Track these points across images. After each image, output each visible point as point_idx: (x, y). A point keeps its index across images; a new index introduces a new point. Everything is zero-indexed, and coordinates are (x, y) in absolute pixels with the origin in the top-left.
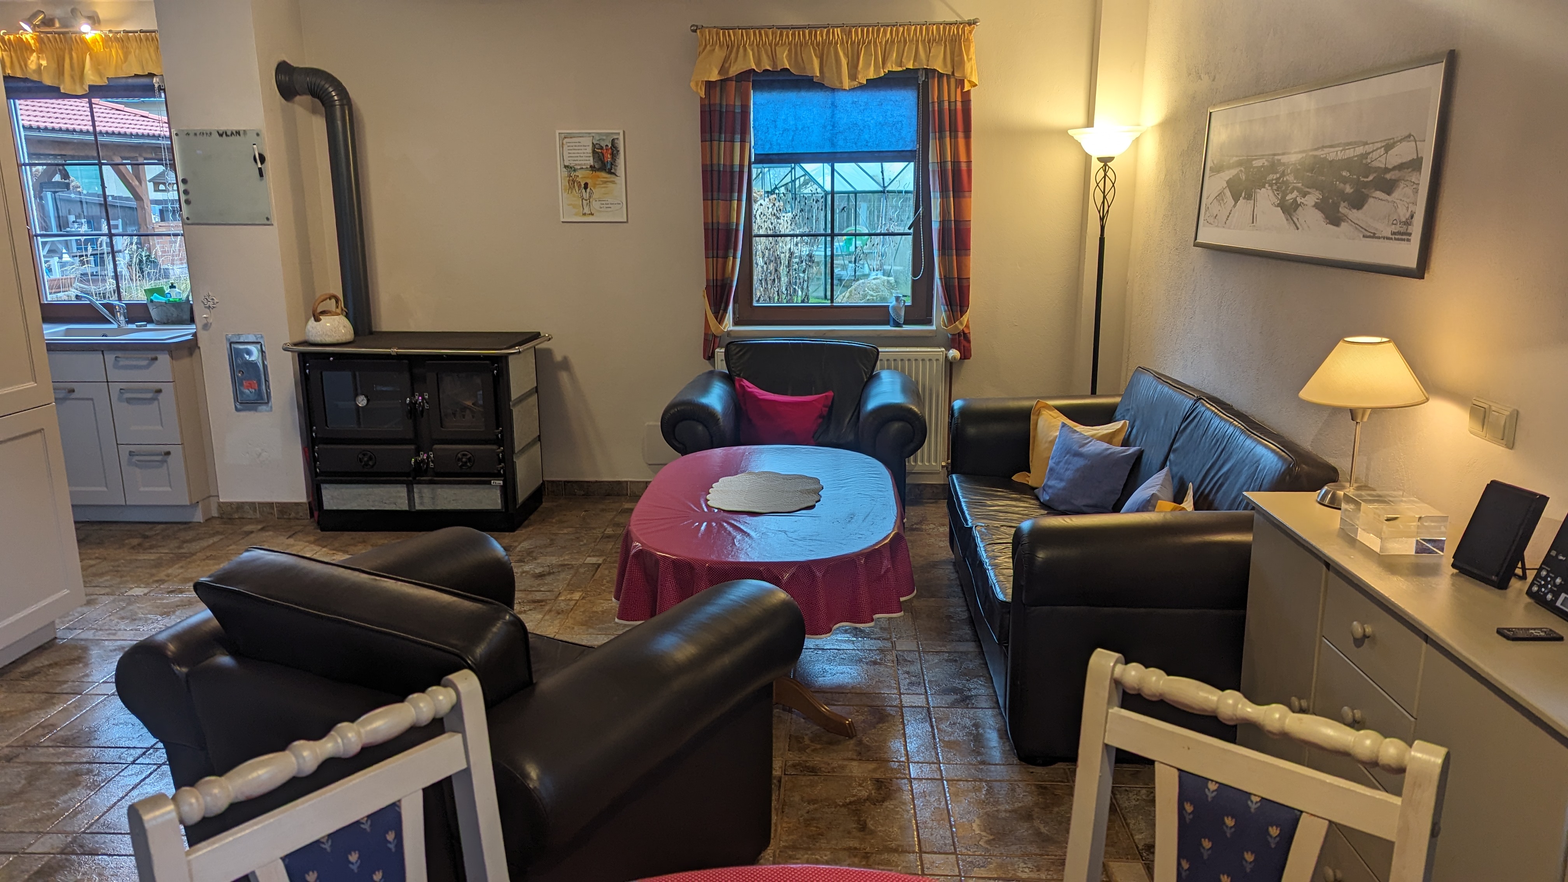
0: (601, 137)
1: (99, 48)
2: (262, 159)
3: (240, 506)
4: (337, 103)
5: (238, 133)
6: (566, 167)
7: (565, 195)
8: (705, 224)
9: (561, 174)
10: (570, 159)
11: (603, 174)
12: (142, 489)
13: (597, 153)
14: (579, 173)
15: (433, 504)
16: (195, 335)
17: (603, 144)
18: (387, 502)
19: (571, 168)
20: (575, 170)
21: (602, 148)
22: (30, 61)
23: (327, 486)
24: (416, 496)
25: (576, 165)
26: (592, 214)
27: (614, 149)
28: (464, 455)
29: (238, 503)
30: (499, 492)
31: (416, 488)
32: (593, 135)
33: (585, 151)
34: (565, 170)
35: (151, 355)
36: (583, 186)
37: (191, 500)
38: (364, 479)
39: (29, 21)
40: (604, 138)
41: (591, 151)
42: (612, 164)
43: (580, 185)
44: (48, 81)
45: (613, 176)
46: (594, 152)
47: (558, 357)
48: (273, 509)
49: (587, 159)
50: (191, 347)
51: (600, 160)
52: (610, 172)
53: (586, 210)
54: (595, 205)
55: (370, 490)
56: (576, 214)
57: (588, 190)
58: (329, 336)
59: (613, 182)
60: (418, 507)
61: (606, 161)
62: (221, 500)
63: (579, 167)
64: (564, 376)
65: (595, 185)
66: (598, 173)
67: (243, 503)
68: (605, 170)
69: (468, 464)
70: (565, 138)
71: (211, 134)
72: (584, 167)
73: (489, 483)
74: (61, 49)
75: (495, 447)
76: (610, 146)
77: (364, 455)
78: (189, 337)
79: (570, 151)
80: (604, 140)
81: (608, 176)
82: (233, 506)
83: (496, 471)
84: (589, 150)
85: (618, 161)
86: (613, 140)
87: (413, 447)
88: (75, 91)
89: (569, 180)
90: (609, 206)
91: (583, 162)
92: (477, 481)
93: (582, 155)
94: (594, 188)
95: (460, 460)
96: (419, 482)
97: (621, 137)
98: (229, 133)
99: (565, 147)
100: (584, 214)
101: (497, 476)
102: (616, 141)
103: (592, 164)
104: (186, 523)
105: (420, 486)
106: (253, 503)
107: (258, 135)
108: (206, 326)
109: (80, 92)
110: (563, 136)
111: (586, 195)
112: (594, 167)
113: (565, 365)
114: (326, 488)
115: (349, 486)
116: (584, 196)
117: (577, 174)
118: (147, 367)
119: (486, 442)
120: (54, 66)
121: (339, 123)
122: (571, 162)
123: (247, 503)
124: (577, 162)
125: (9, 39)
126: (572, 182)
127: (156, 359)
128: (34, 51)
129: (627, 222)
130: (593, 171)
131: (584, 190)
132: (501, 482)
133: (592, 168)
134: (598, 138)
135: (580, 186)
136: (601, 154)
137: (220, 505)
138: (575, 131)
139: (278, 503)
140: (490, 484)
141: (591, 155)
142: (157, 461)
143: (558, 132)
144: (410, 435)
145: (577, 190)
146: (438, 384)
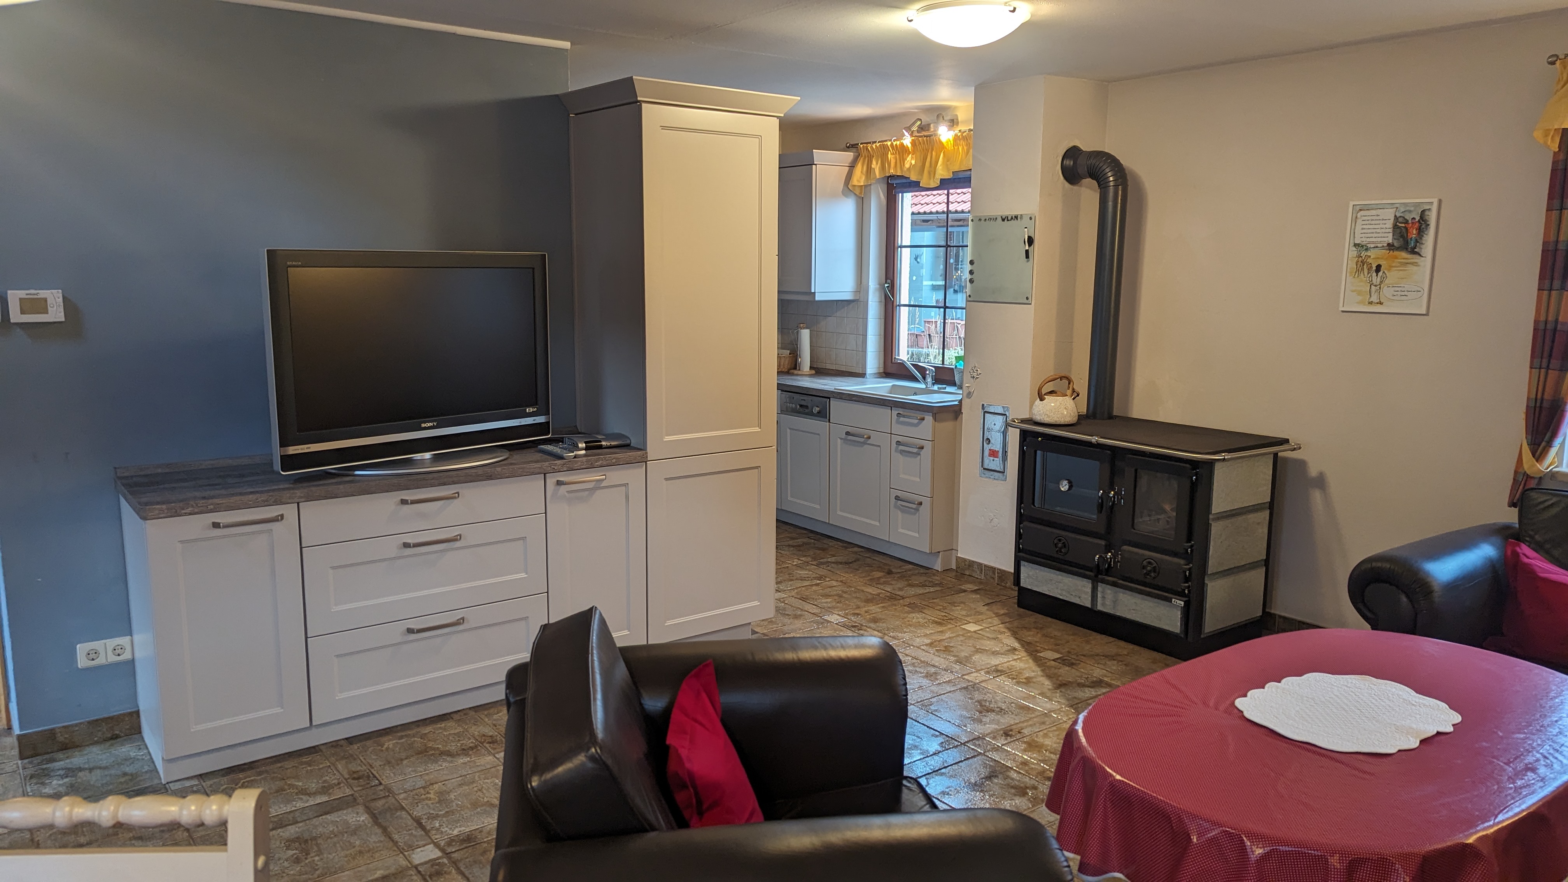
0: (1408, 208)
1: (950, 147)
2: (1031, 241)
3: (971, 564)
4: (1112, 184)
5: (1016, 217)
6: (1355, 245)
7: (1350, 279)
8: (1536, 322)
9: (1349, 254)
10: (1363, 235)
11: (1404, 254)
12: (900, 530)
13: (1400, 228)
14: (1372, 253)
15: (1114, 608)
16: (960, 401)
17: (1409, 217)
18: (1074, 594)
19: (1362, 246)
20: (1367, 250)
21: (1406, 222)
22: (906, 162)
23: (1026, 564)
24: (1099, 595)
25: (1370, 243)
26: (1381, 303)
27: (1422, 223)
28: (1149, 563)
29: (970, 561)
30: (1179, 613)
31: (1101, 587)
32: (1397, 205)
33: (1384, 226)
34: (1354, 249)
35: (919, 415)
36: (1374, 268)
37: (931, 548)
38: (1058, 565)
39: (908, 129)
40: (1412, 209)
41: (1391, 226)
42: (1417, 241)
43: (1371, 267)
44: (913, 178)
45: (1417, 257)
46: (1395, 227)
47: (1313, 472)
48: (995, 574)
49: (1386, 235)
50: (955, 412)
51: (1402, 236)
52: (1413, 252)
53: (1374, 298)
54: (1387, 292)
55: (1060, 577)
56: (1361, 302)
57: (1380, 274)
58: (1049, 417)
59: (1415, 264)
60: (1100, 608)
61: (1409, 238)
62: (959, 555)
63: (1372, 246)
64: (1317, 496)
65: (1390, 268)
66: (1396, 253)
67: (973, 562)
68: (1407, 249)
69: (1152, 574)
70: (1361, 210)
71: (996, 219)
72: (1379, 245)
73: (1169, 600)
74: (926, 149)
75: (1182, 562)
76: (1418, 219)
77: (1060, 540)
78: (956, 403)
79: (1364, 227)
80: (1410, 211)
81: (1409, 256)
82: (967, 563)
83: (1180, 590)
84: (1390, 224)
85: (1425, 238)
86: (1423, 212)
87: (1103, 543)
88: (929, 184)
89: (1358, 262)
90: (1406, 293)
91: (1379, 240)
92: (1158, 595)
93: (1378, 231)
94: (1389, 270)
95: (1144, 567)
96: (1103, 581)
97: (1434, 208)
98: (1009, 218)
99: (1359, 222)
100: (1371, 303)
101: (1180, 594)
102: (1427, 213)
103: (1391, 241)
104: (928, 568)
105: (1104, 585)
106: (981, 564)
107: (1031, 218)
108: (969, 395)
109: (933, 185)
110: (1358, 208)
111: (1376, 280)
112: (1393, 245)
113: (1320, 482)
114: (1024, 565)
115: (1043, 568)
116: (1374, 281)
117: (1369, 253)
118: (916, 425)
119: (1175, 555)
120: (920, 164)
121: (1110, 203)
122: (1364, 239)
123: (976, 562)
124: (1368, 240)
125: (896, 145)
126: (1361, 264)
127: (923, 419)
128: (909, 153)
129: (1427, 314)
130: (1390, 250)
131: (1374, 274)
132: (1182, 603)
133: (1390, 246)
134: (1403, 210)
135: (1370, 269)
136: (1404, 230)
137: (958, 558)
138: (1373, 202)
139: (1000, 570)
140: (1171, 602)
141: (1391, 230)
142: (912, 508)
143: (1352, 203)
144: (1102, 530)
145: (1366, 273)
146: (1136, 481)
